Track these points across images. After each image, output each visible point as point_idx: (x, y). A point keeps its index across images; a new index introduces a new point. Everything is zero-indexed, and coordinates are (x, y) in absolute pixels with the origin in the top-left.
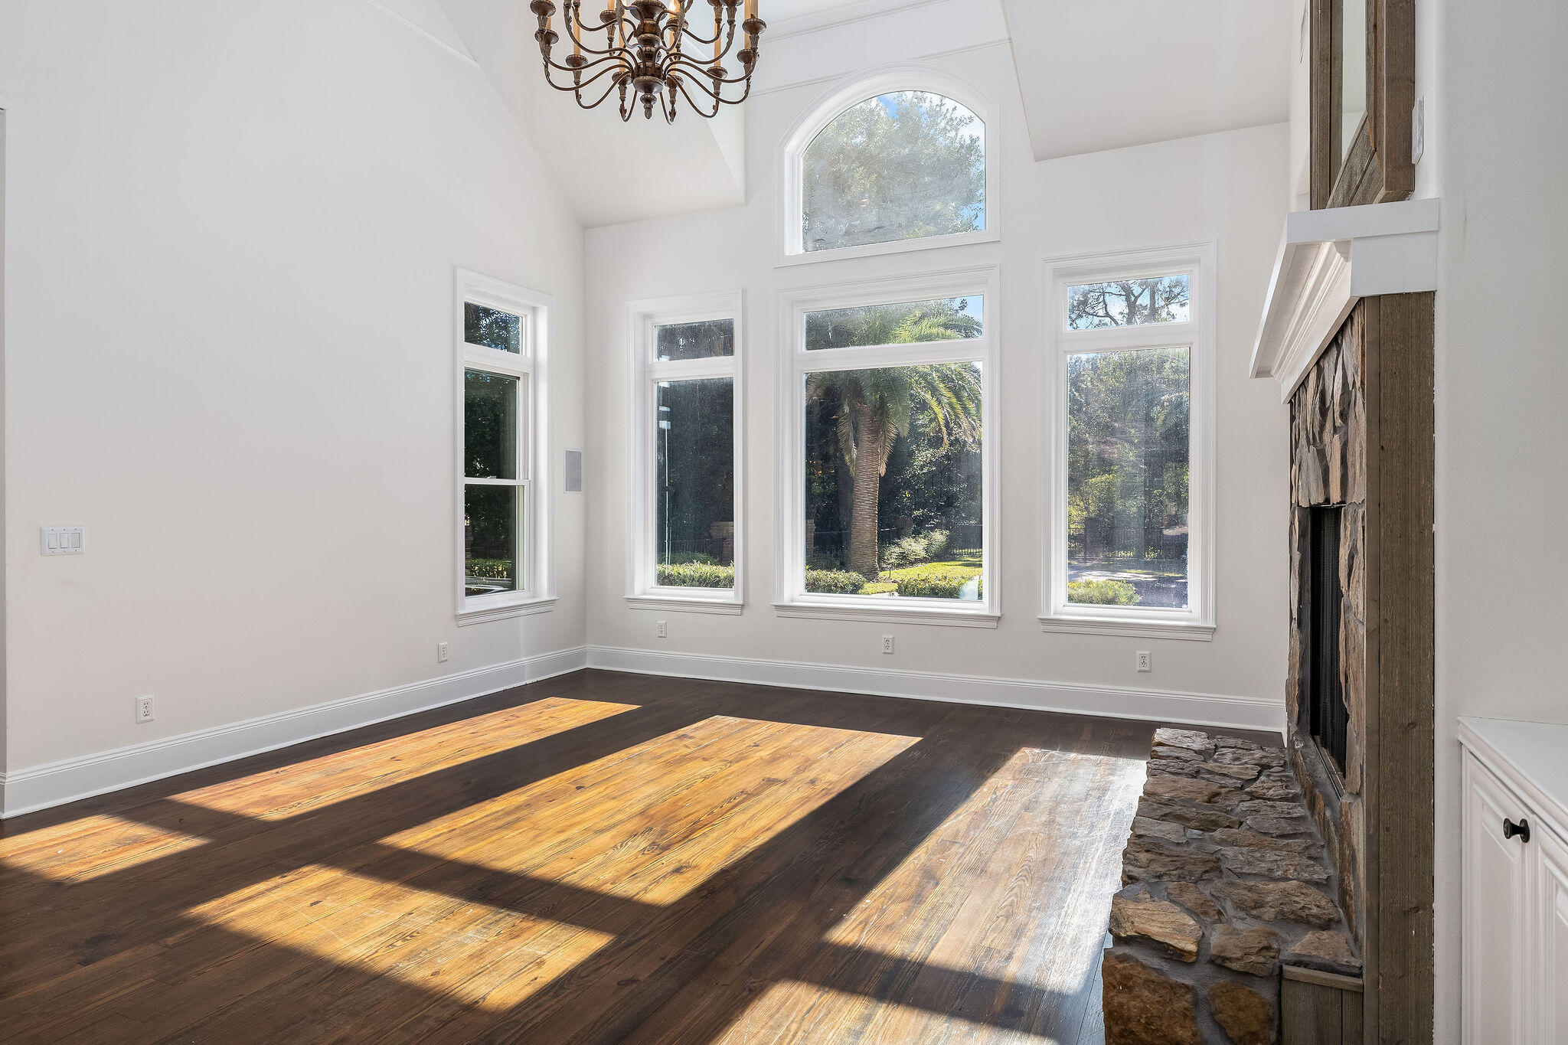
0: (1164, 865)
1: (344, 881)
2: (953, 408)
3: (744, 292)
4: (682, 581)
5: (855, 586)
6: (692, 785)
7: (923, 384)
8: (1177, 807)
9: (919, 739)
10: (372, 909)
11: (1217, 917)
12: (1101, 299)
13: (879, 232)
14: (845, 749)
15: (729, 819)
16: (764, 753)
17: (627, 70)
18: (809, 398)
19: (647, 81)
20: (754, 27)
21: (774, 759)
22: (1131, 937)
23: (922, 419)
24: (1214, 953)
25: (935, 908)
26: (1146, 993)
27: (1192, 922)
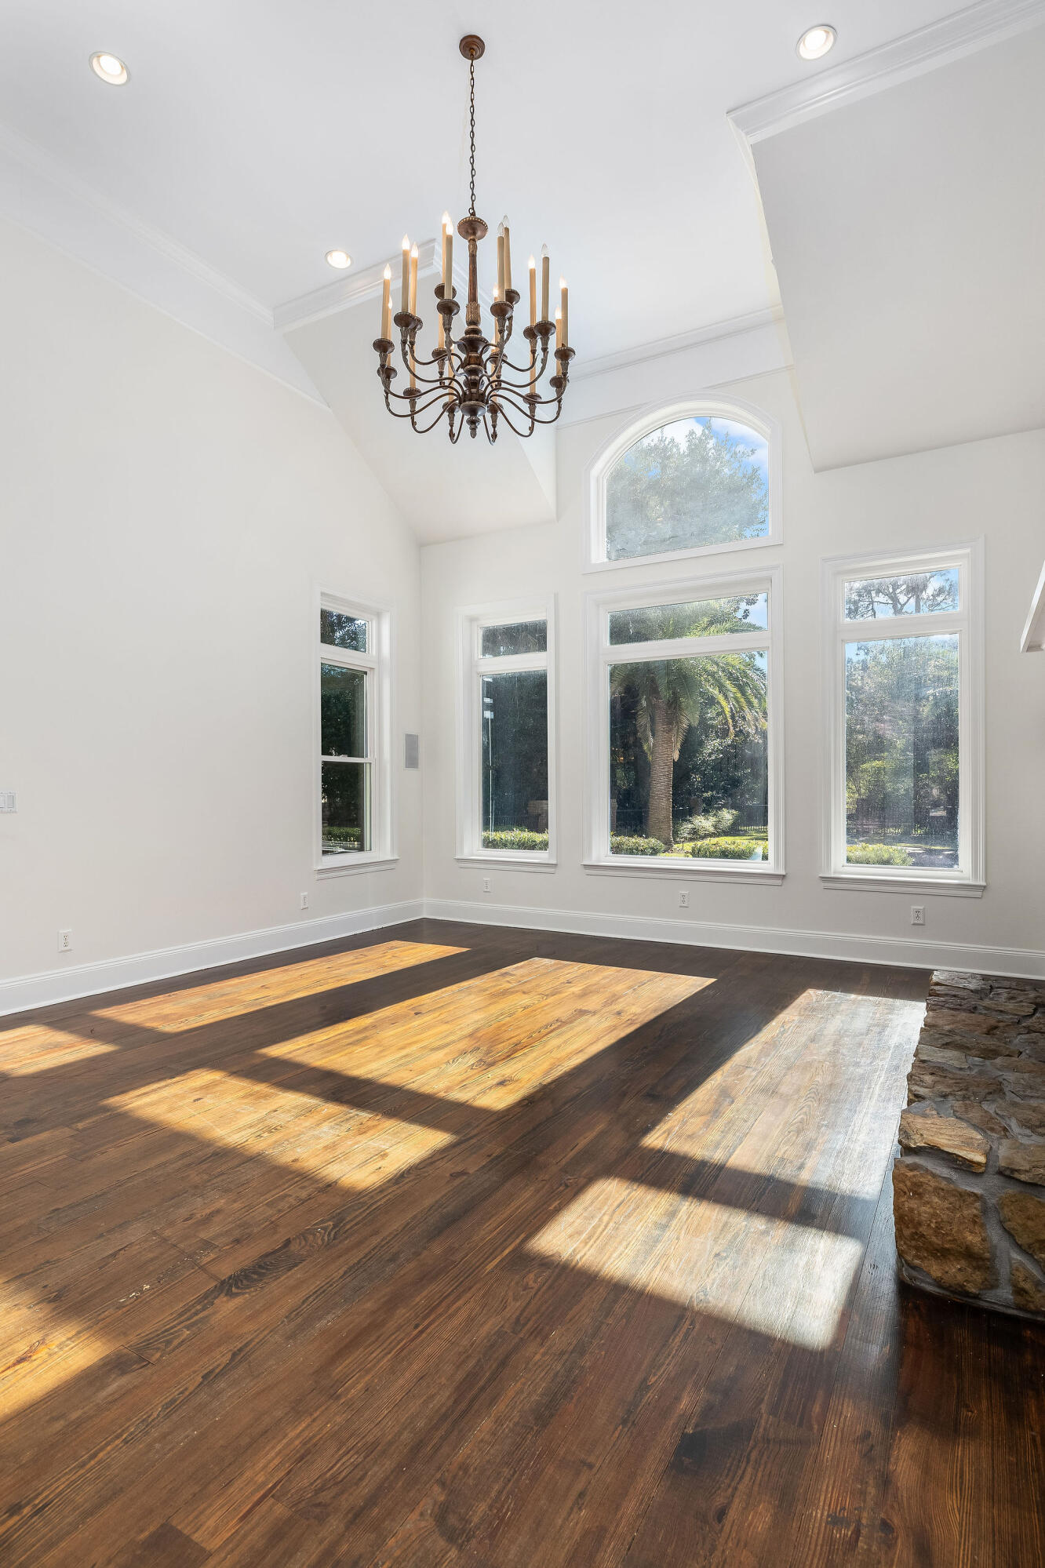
0: (949, 1086)
1: (221, 1083)
2: (738, 702)
3: (556, 596)
4: (504, 845)
5: (654, 850)
6: (514, 1013)
7: (712, 681)
8: (958, 1038)
9: (713, 980)
10: (244, 1106)
11: (1003, 1133)
12: (870, 607)
13: (674, 542)
14: (647, 987)
15: (546, 1042)
16: (576, 989)
17: (455, 398)
18: (613, 693)
19: (472, 405)
20: (564, 354)
21: (584, 994)
22: (921, 1147)
23: (711, 713)
24: (1003, 1165)
25: (731, 1122)
26: (937, 1200)
27: (979, 1137)
